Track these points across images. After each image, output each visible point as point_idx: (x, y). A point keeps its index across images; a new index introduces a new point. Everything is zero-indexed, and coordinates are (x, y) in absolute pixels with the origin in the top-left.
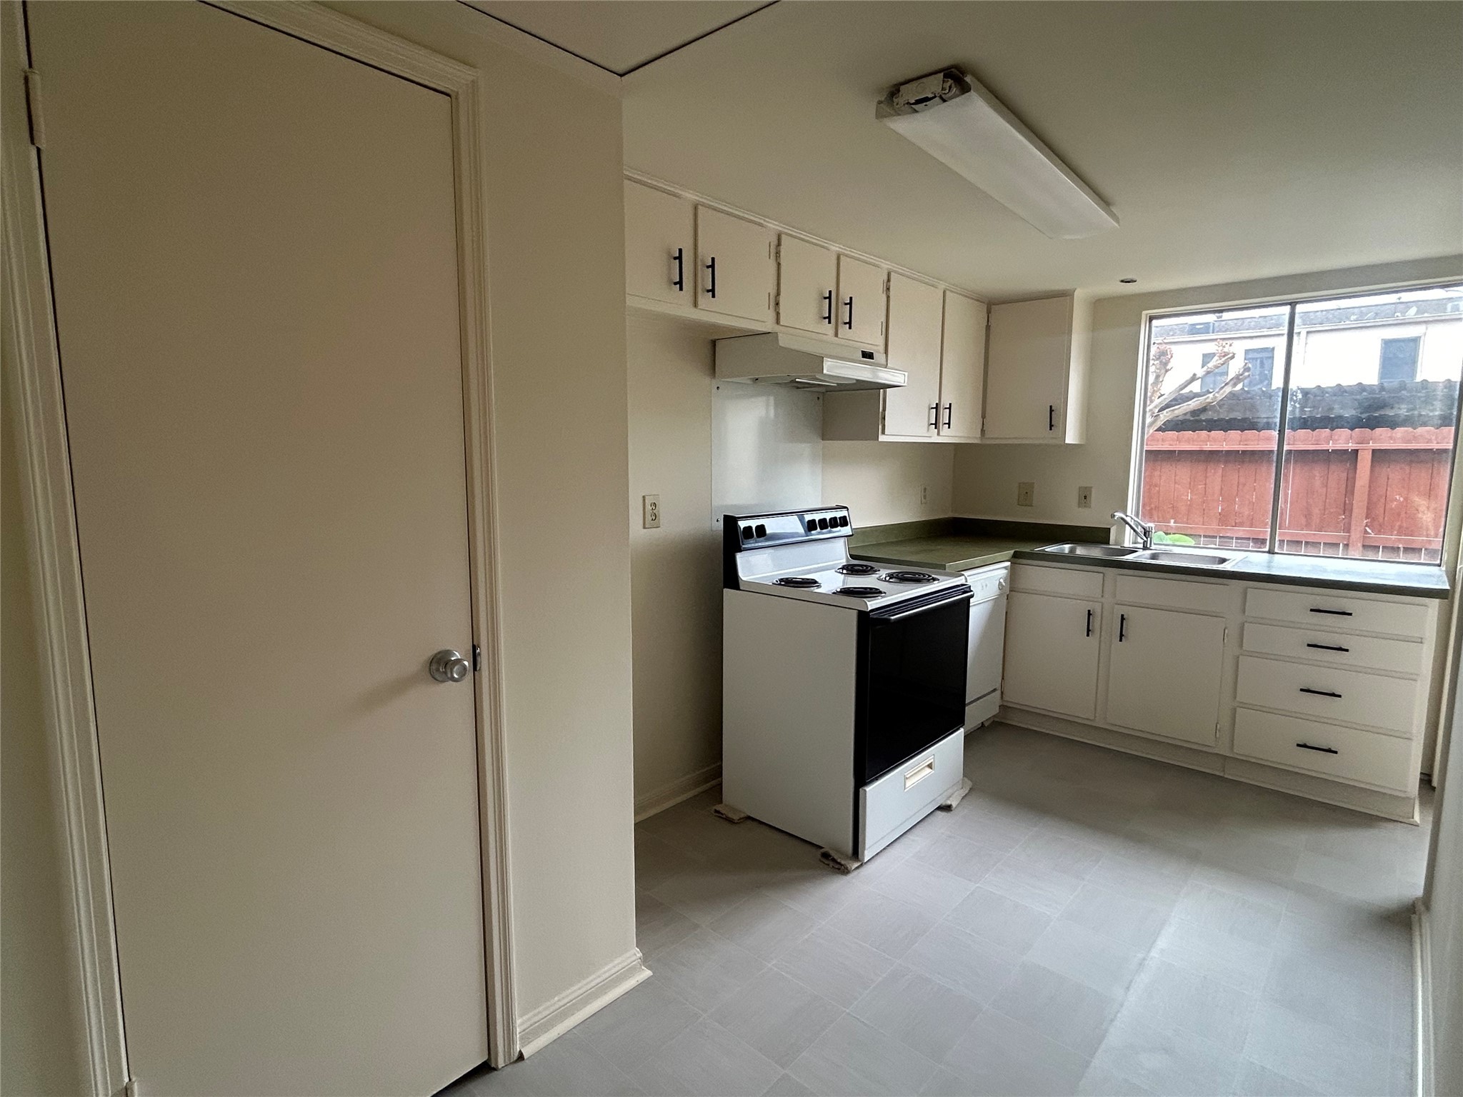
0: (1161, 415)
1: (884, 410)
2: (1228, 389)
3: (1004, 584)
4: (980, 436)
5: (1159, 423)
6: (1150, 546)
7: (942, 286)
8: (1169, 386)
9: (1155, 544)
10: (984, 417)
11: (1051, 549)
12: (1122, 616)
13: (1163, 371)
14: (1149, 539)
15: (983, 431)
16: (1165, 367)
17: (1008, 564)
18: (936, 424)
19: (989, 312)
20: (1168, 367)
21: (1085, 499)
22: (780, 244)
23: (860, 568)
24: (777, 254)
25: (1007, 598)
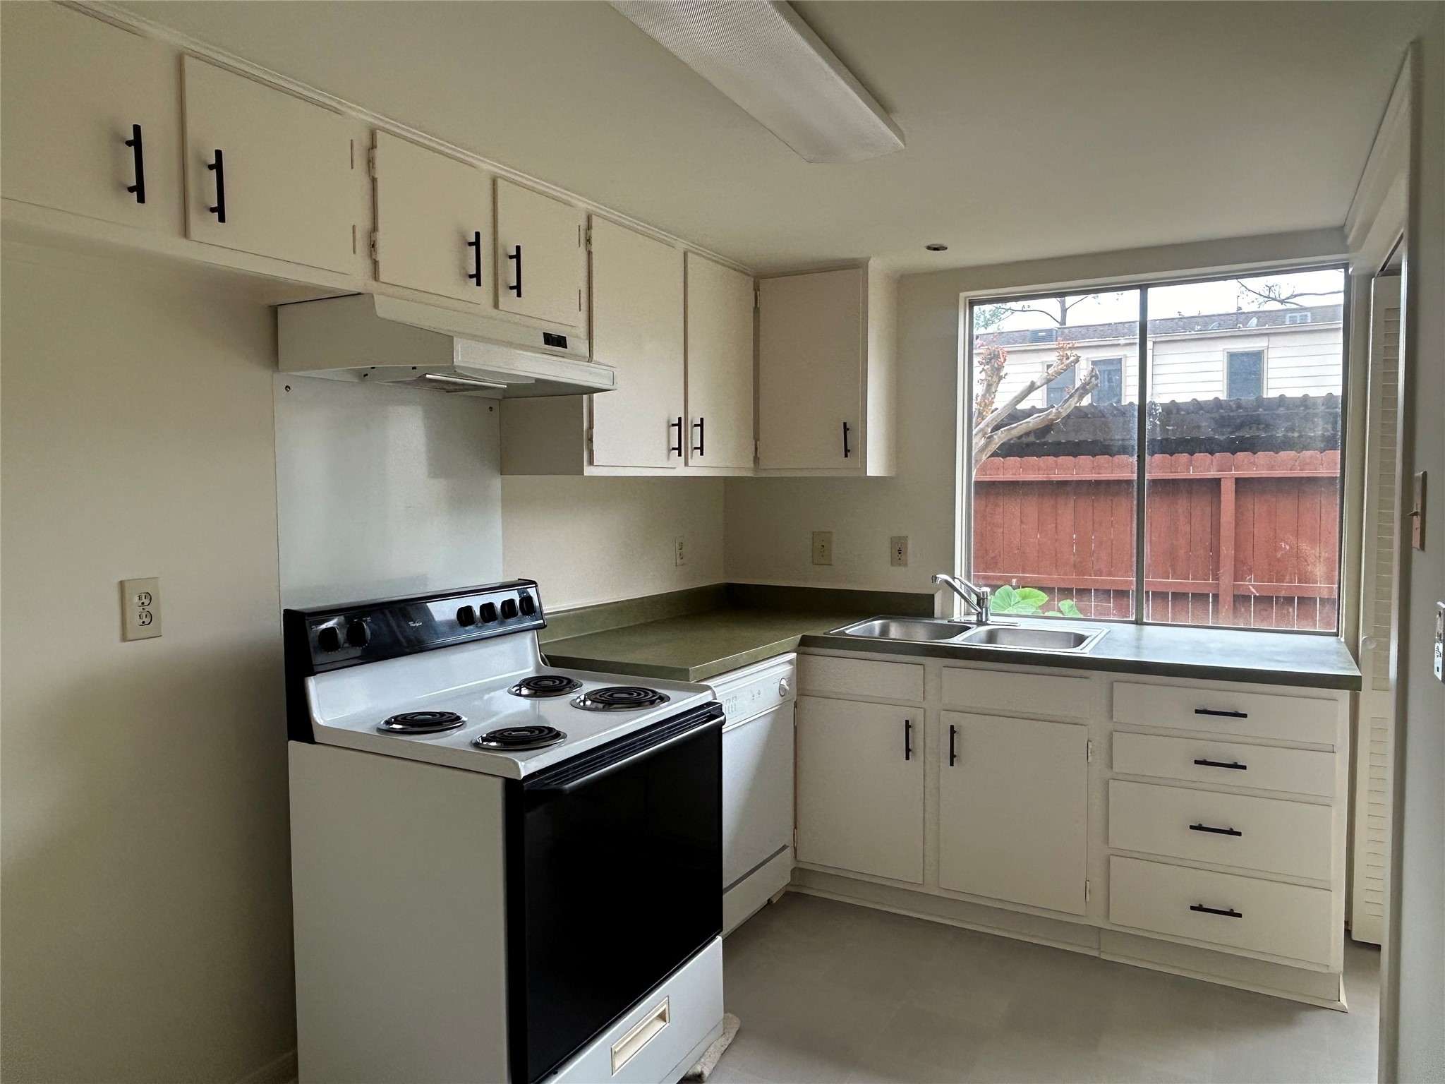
0: (995, 437)
1: (591, 427)
2: (1073, 403)
3: (787, 688)
4: (751, 466)
5: (993, 447)
6: (987, 620)
7: (681, 245)
8: (1003, 399)
9: (992, 615)
10: (756, 438)
11: (855, 629)
12: (952, 727)
13: (995, 379)
14: (984, 609)
15: (756, 459)
16: (996, 374)
17: (793, 655)
18: (679, 449)
19: (756, 289)
20: (1002, 374)
21: (900, 553)
22: (373, 146)
23: (551, 683)
24: (370, 163)
25: (795, 707)
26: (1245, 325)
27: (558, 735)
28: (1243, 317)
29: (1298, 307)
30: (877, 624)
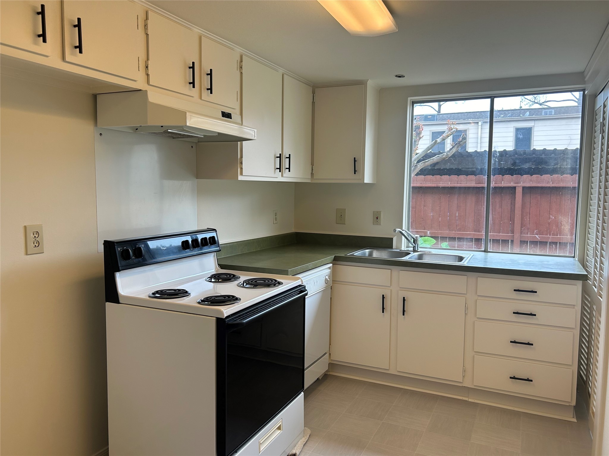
0: (418, 165)
1: (242, 157)
3: (328, 279)
4: (310, 177)
5: (418, 170)
6: (418, 250)
7: (281, 71)
8: (421, 148)
9: (420, 248)
10: (312, 164)
11: (358, 253)
12: (404, 298)
13: (418, 138)
14: (416, 245)
15: (312, 174)
16: (418, 136)
17: (331, 265)
18: (280, 169)
19: (314, 93)
20: (421, 136)
21: (377, 219)
22: (147, 18)
23: (226, 276)
24: (146, 26)
25: (331, 289)
26: (524, 115)
27: (237, 299)
28: (523, 111)
29: (548, 107)
30: (367, 251)
